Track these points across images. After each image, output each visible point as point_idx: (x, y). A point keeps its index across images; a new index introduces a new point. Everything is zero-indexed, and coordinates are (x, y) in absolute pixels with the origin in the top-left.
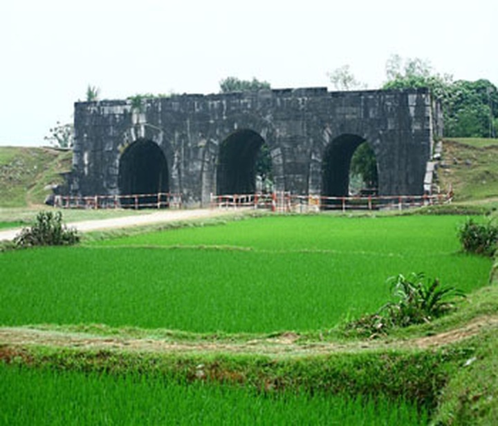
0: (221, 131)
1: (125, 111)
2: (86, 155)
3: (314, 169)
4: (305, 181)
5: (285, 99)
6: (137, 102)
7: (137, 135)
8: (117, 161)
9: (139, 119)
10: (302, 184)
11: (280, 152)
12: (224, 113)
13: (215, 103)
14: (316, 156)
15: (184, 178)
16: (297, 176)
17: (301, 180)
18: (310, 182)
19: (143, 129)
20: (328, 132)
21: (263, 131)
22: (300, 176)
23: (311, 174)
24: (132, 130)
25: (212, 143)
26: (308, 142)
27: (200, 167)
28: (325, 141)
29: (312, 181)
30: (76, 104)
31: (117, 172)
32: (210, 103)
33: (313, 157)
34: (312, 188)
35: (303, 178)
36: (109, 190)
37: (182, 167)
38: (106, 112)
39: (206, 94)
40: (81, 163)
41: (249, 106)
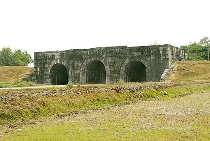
0: (87, 61)
1: (52, 54)
2: (38, 69)
3: (122, 72)
4: (118, 76)
5: (111, 50)
6: (57, 52)
7: (56, 62)
8: (49, 70)
9: (57, 56)
10: (117, 77)
11: (109, 67)
12: (88, 55)
13: (85, 52)
15: (73, 75)
17: (117, 76)
18: (120, 76)
19: (58, 60)
20: (127, 60)
21: (102, 60)
22: (116, 74)
23: (120, 74)
24: (55, 60)
25: (83, 64)
26: (120, 64)
27: (79, 72)
28: (126, 63)
29: (121, 76)
30: (35, 53)
31: (49, 74)
32: (83, 52)
33: (121, 68)
34: (121, 78)
36: (46, 79)
37: (73, 72)
38: (46, 55)
39: (82, 49)
40: (37, 71)
41: (97, 52)
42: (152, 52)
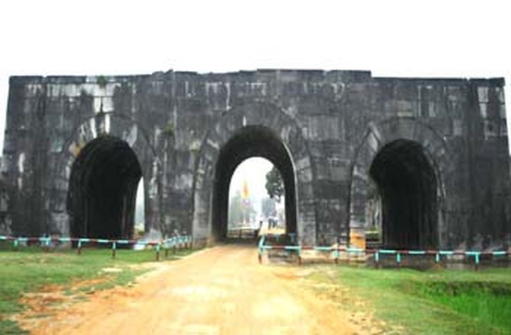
0: (224, 127)
1: (83, 93)
2: (22, 158)
3: (358, 190)
4: (344, 208)
5: (315, 84)
6: (102, 81)
7: (98, 130)
8: (68, 170)
9: (103, 101)
10: (339, 213)
11: (308, 164)
12: (228, 101)
13: (215, 85)
14: (358, 170)
15: (166, 199)
16: (333, 201)
17: (337, 207)
18: (351, 211)
19: (107, 119)
20: (375, 136)
21: (284, 130)
22: (337, 201)
23: (352, 198)
24: (93, 122)
25: (210, 146)
26: (347, 149)
27: (190, 184)
28: (373, 150)
29: (355, 207)
31: (66, 186)
32: (208, 85)
33: (355, 173)
34: (355, 219)
35: (341, 205)
36: (54, 215)
37: (164, 182)
38: (55, 93)
40: (13, 171)
41: (264, 92)
42: (457, 106)
